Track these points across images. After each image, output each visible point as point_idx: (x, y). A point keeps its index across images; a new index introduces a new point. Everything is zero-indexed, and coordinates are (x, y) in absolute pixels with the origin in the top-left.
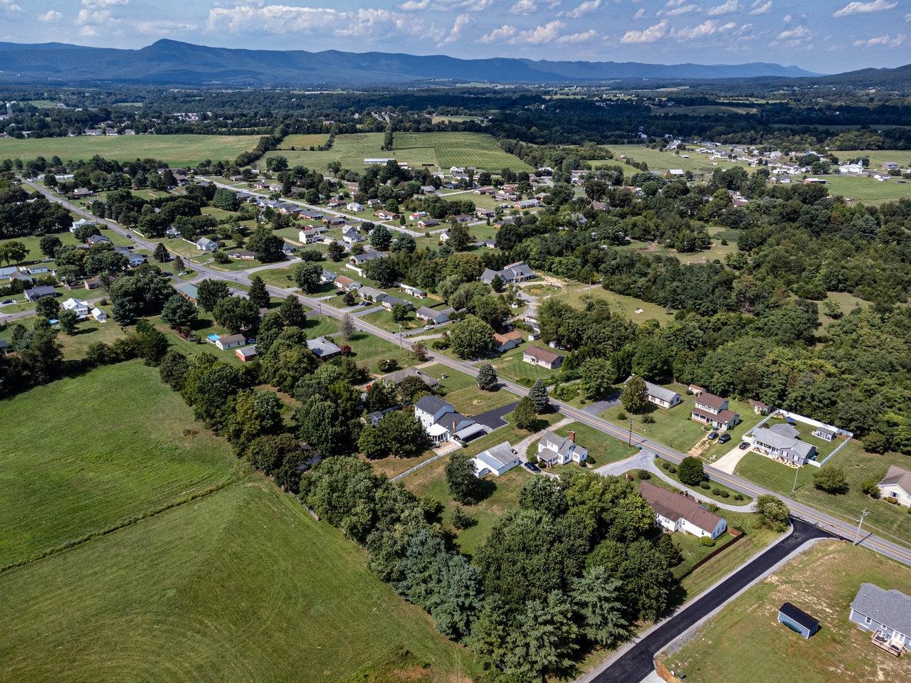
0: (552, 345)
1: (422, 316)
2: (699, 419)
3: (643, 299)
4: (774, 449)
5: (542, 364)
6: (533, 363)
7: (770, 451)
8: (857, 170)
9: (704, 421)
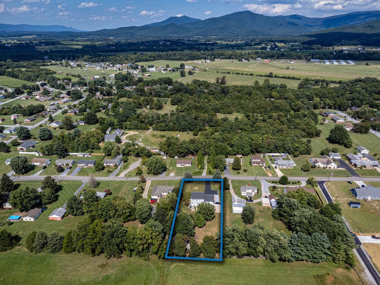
0: (176, 157)
1: (108, 164)
2: (255, 164)
3: (173, 131)
4: (284, 165)
5: (187, 165)
6: (182, 166)
7: (283, 166)
8: (154, 70)
9: (257, 165)
